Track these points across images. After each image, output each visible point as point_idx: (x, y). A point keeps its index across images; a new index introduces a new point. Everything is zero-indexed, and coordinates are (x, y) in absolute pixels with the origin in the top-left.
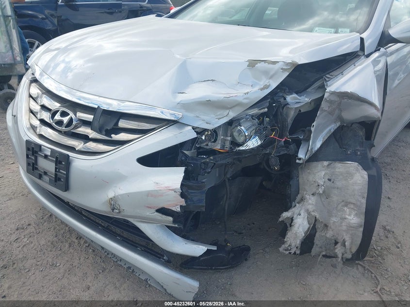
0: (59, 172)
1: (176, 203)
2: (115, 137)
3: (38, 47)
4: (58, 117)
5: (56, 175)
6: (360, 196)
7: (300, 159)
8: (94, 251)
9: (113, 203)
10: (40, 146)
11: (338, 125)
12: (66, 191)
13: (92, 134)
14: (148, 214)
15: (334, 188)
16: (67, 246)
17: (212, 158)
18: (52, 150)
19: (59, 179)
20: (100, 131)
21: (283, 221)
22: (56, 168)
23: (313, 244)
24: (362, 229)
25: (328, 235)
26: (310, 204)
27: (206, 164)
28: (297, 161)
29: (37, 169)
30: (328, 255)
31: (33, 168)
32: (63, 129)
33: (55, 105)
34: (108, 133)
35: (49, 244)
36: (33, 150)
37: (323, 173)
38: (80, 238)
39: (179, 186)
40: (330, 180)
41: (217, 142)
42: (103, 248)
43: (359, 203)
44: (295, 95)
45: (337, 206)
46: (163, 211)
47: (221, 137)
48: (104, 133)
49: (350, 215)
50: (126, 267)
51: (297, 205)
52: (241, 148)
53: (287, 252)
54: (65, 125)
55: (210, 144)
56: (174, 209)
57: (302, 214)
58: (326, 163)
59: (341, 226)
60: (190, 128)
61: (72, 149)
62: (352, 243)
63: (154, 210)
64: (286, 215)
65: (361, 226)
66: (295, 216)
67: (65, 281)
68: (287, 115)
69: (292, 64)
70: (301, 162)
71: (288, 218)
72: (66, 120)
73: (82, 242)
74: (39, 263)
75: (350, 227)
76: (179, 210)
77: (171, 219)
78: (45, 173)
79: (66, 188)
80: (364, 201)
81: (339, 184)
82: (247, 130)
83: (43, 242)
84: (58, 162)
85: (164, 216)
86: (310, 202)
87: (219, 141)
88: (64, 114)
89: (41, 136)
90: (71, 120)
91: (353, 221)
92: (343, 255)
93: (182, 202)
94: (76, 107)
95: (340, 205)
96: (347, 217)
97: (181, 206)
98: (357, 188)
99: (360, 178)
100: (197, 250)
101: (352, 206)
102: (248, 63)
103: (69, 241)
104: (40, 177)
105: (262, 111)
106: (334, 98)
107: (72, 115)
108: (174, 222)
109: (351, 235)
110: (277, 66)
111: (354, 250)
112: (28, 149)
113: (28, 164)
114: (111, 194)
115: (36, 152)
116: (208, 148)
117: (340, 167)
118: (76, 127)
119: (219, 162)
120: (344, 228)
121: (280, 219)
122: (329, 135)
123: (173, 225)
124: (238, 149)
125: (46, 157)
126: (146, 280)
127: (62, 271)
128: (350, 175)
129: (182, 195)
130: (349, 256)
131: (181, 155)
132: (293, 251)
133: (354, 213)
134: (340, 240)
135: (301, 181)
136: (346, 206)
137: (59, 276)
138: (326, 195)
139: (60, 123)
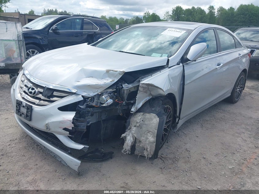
0: (28, 113)
1: (70, 126)
2: (51, 99)
3: (36, 54)
4: (30, 90)
5: (27, 114)
6: (154, 129)
7: (132, 111)
8: (43, 151)
9: (47, 126)
10: (22, 102)
11: (150, 98)
12: (30, 121)
13: (42, 98)
14: (60, 130)
15: (144, 124)
16: (31, 148)
17: (91, 109)
18: (26, 104)
19: (28, 116)
20: (45, 96)
21: (122, 138)
22: (27, 111)
23: (135, 149)
24: (155, 144)
25: (141, 145)
26: (133, 130)
27: (89, 112)
28: (131, 112)
29: (20, 112)
30: (142, 155)
31: (18, 111)
32: (32, 95)
33: (30, 85)
34: (49, 97)
35: (24, 147)
36: (19, 104)
37: (140, 117)
38: (38, 146)
39: (72, 119)
40: (142, 121)
41: (94, 102)
42: (45, 147)
43: (153, 132)
44: (126, 84)
45: (145, 132)
46: (65, 129)
47: (95, 100)
48: (47, 97)
49: (150, 137)
50: (53, 155)
51: (128, 131)
52: (104, 105)
53: (125, 153)
54: (33, 94)
55: (91, 103)
56: (69, 128)
57: (130, 135)
58: (142, 113)
59: (146, 142)
60: (81, 96)
61: (34, 103)
62: (150, 150)
63: (62, 129)
64: (123, 135)
65: (155, 142)
66: (127, 135)
67: (27, 162)
68: (124, 93)
69: (123, 72)
70: (132, 113)
71: (124, 137)
72: (33, 91)
73: (39, 147)
74: (17, 154)
75: (150, 142)
76: (71, 129)
77: (68, 132)
78: (23, 114)
79: (30, 120)
80: (156, 131)
81: (146, 123)
82: (105, 98)
83: (21, 146)
84: (28, 109)
85: (66, 131)
86: (133, 129)
87: (95, 102)
88: (33, 89)
89: (23, 98)
90: (35, 91)
91: (151, 140)
92: (148, 155)
93: (73, 126)
94: (38, 86)
95: (146, 132)
96: (149, 137)
97: (72, 128)
98: (153, 125)
99: (155, 121)
100: (80, 147)
101: (151, 133)
102: (106, 71)
103: (33, 146)
104: (21, 115)
105: (113, 90)
106: (144, 86)
107: (36, 89)
108: (70, 134)
109: (150, 146)
110: (117, 73)
111: (152, 153)
112: (17, 103)
113: (17, 110)
114: (47, 122)
115: (20, 105)
116: (90, 105)
117: (148, 116)
118: (37, 94)
119: (94, 111)
120: (147, 142)
121: (121, 137)
122: (145, 101)
123: (69, 136)
124: (103, 105)
125: (24, 106)
126: (61, 161)
127: (27, 158)
128: (152, 119)
129: (73, 123)
130: (151, 156)
131: (77, 107)
132: (127, 153)
133: (151, 136)
134: (146, 148)
135: (131, 120)
136: (149, 133)
137: (25, 160)
138: (140, 127)
139: (31, 93)
